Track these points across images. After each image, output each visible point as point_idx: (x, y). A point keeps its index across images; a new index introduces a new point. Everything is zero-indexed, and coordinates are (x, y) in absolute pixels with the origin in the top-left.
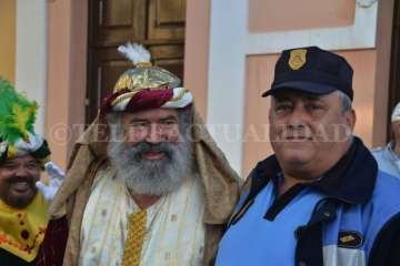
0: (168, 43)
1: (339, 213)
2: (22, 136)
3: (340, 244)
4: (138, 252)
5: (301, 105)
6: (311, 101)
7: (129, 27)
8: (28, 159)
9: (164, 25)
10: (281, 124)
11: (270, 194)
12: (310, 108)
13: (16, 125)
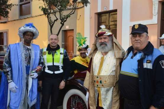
0: (113, 25)
1: (146, 56)
2: (82, 45)
3: (147, 63)
4: (102, 64)
5: (138, 36)
6: (140, 35)
7: (106, 22)
8: (84, 49)
9: (112, 21)
10: (134, 40)
11: (132, 53)
12: (140, 36)
13: (81, 43)
